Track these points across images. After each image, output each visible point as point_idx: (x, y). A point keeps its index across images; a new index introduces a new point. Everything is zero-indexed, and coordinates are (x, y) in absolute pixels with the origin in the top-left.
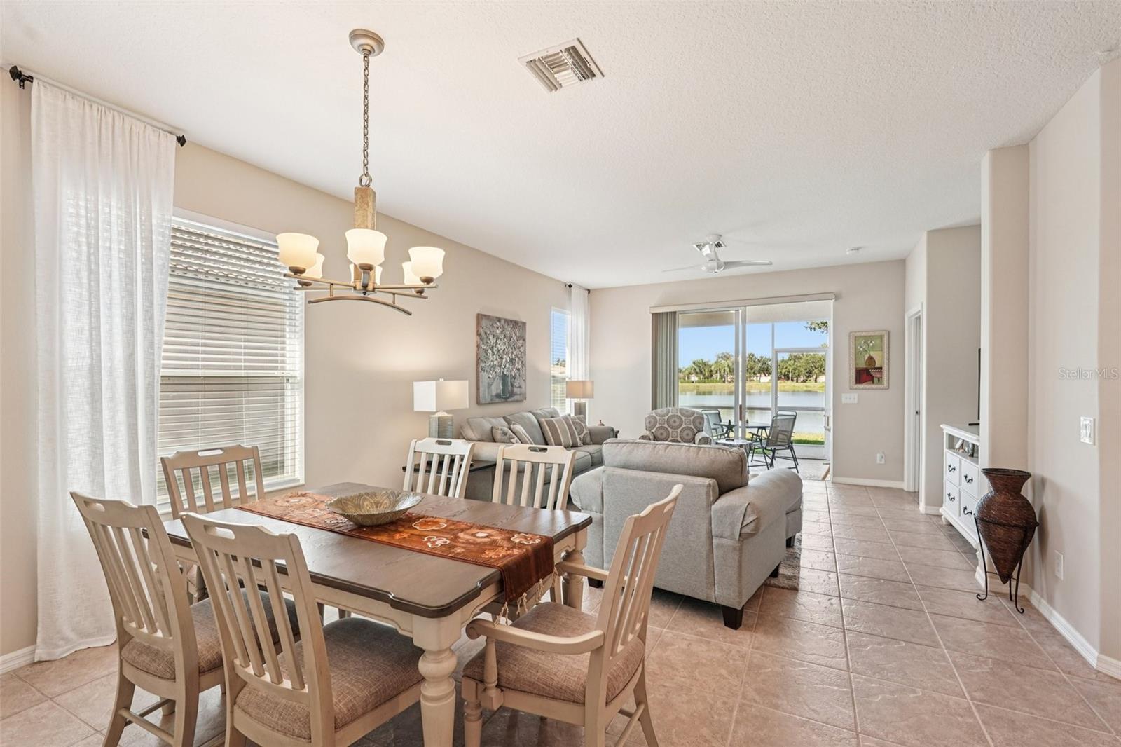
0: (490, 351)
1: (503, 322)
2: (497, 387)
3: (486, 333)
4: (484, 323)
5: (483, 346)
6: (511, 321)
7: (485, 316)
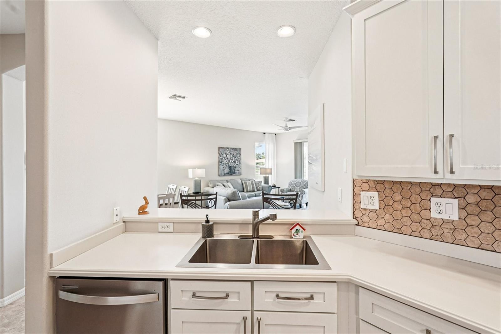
0: (224, 159)
1: (230, 149)
2: (227, 170)
3: (222, 153)
4: (221, 150)
5: (221, 157)
6: (234, 148)
7: (221, 147)
